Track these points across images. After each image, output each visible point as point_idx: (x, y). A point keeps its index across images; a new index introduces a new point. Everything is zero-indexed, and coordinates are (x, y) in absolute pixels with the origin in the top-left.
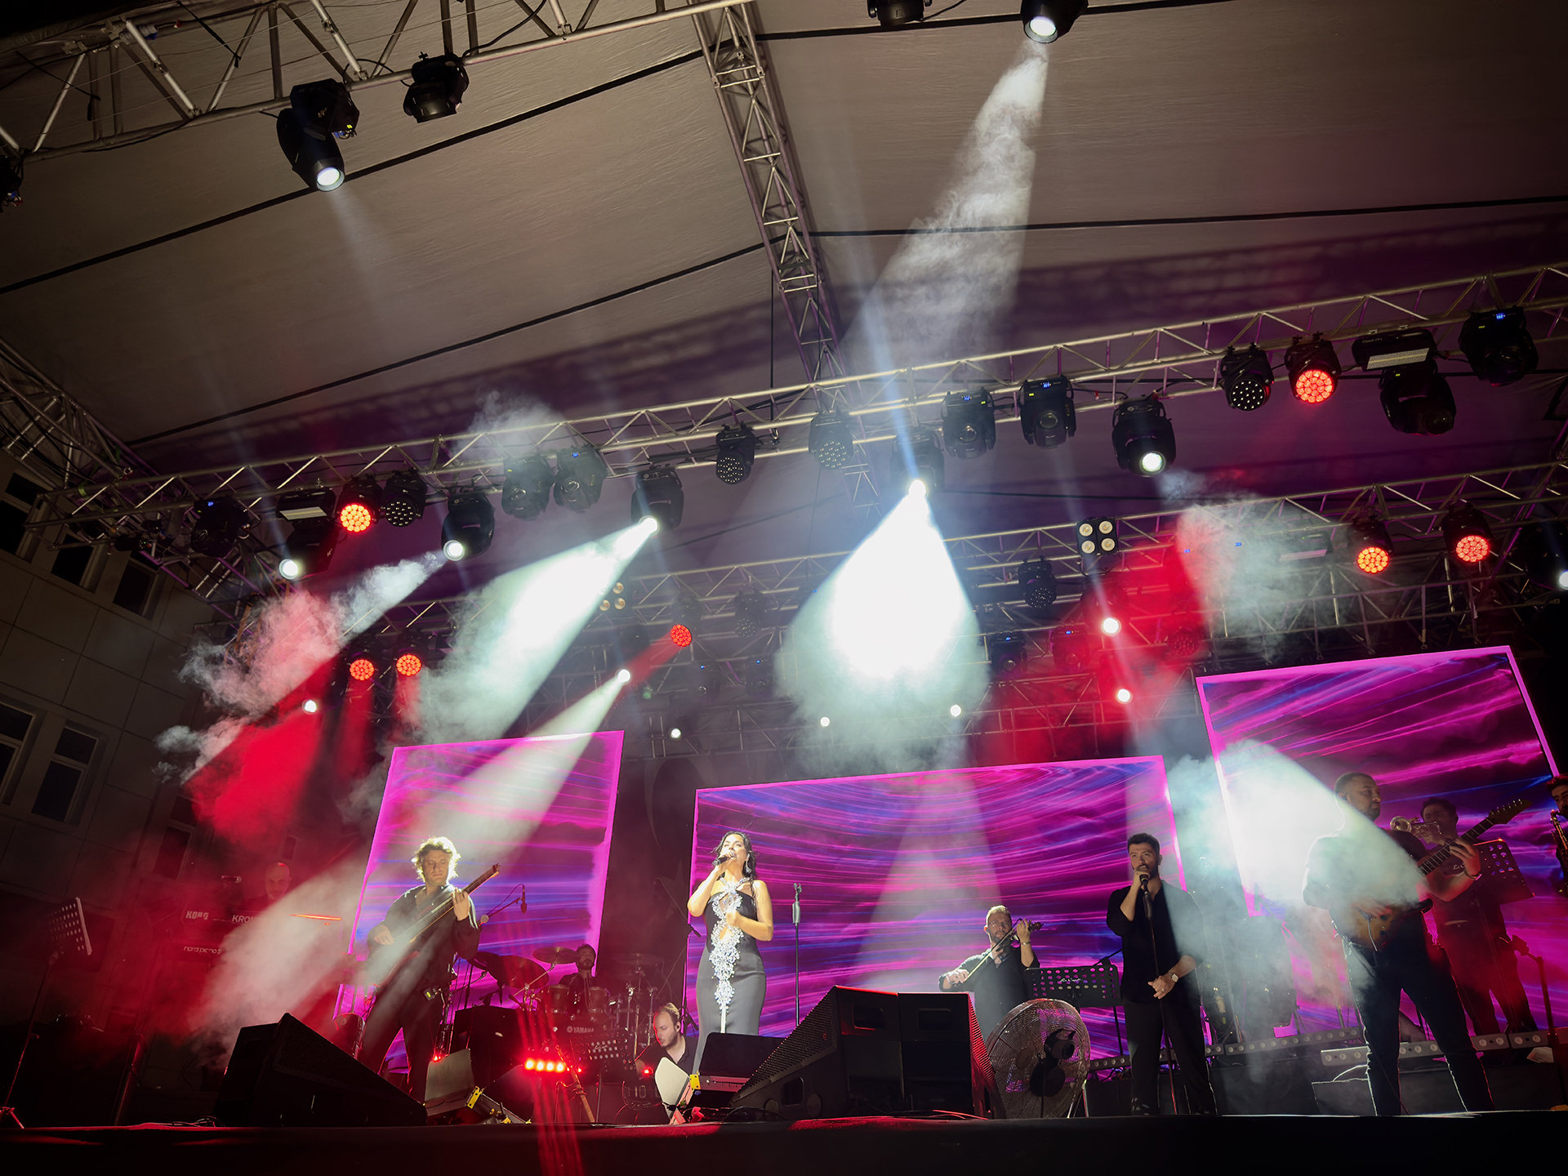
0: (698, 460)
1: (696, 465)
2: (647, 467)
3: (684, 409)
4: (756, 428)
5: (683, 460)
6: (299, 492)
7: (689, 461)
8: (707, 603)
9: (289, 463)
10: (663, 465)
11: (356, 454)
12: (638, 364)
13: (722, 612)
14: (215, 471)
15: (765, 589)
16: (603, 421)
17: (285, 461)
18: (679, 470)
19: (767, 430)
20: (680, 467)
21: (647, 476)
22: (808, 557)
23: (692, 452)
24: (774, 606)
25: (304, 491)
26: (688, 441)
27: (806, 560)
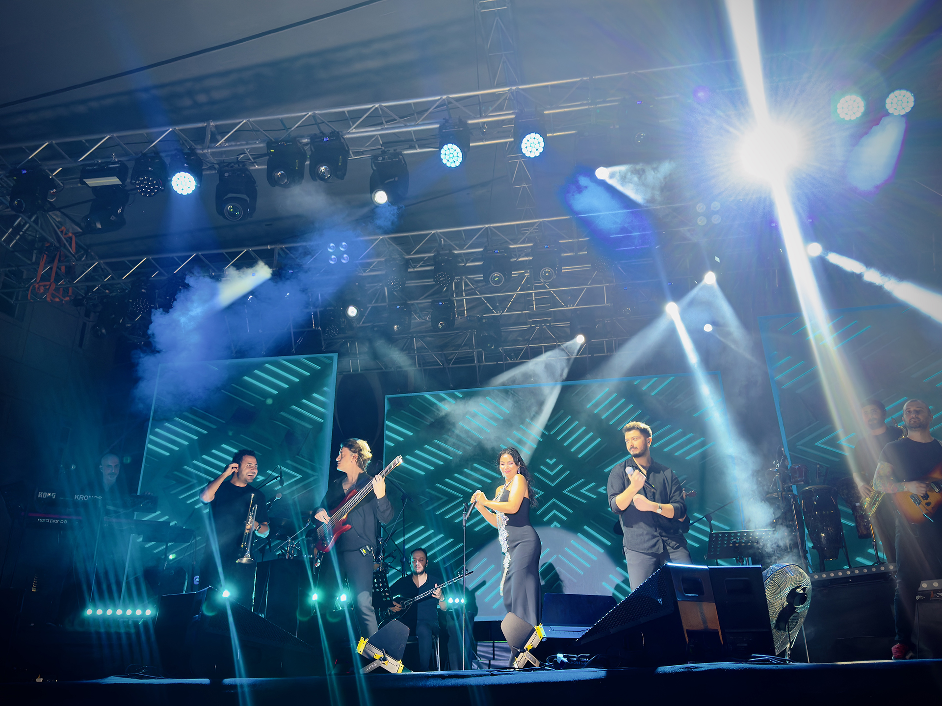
0: (421, 147)
1: (419, 151)
2: (379, 152)
3: (410, 104)
4: (470, 122)
5: (407, 146)
6: (97, 164)
7: (414, 148)
8: (411, 259)
9: (86, 141)
10: (392, 150)
11: (142, 134)
12: (358, 66)
13: (421, 266)
14: (24, 145)
15: (456, 250)
16: (344, 112)
17: (83, 139)
18: (405, 154)
19: (478, 123)
20: (405, 152)
21: (380, 159)
22: (489, 225)
23: (417, 141)
24: (460, 263)
25: (101, 162)
26: (414, 131)
27: (487, 228)
